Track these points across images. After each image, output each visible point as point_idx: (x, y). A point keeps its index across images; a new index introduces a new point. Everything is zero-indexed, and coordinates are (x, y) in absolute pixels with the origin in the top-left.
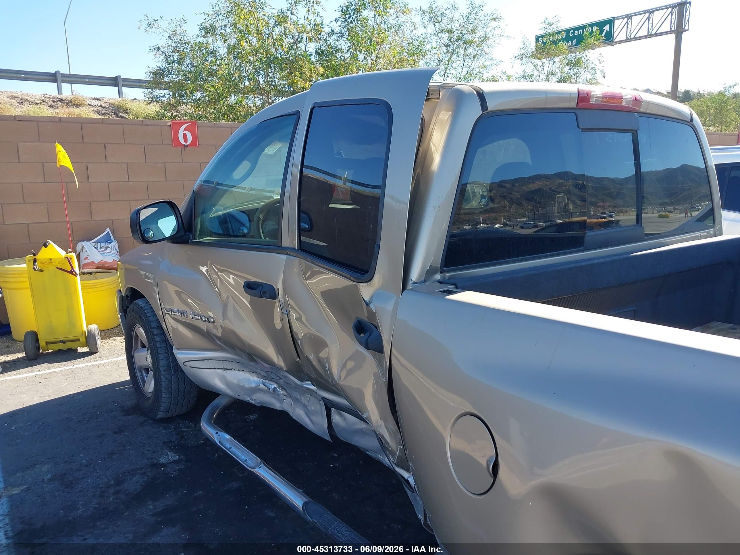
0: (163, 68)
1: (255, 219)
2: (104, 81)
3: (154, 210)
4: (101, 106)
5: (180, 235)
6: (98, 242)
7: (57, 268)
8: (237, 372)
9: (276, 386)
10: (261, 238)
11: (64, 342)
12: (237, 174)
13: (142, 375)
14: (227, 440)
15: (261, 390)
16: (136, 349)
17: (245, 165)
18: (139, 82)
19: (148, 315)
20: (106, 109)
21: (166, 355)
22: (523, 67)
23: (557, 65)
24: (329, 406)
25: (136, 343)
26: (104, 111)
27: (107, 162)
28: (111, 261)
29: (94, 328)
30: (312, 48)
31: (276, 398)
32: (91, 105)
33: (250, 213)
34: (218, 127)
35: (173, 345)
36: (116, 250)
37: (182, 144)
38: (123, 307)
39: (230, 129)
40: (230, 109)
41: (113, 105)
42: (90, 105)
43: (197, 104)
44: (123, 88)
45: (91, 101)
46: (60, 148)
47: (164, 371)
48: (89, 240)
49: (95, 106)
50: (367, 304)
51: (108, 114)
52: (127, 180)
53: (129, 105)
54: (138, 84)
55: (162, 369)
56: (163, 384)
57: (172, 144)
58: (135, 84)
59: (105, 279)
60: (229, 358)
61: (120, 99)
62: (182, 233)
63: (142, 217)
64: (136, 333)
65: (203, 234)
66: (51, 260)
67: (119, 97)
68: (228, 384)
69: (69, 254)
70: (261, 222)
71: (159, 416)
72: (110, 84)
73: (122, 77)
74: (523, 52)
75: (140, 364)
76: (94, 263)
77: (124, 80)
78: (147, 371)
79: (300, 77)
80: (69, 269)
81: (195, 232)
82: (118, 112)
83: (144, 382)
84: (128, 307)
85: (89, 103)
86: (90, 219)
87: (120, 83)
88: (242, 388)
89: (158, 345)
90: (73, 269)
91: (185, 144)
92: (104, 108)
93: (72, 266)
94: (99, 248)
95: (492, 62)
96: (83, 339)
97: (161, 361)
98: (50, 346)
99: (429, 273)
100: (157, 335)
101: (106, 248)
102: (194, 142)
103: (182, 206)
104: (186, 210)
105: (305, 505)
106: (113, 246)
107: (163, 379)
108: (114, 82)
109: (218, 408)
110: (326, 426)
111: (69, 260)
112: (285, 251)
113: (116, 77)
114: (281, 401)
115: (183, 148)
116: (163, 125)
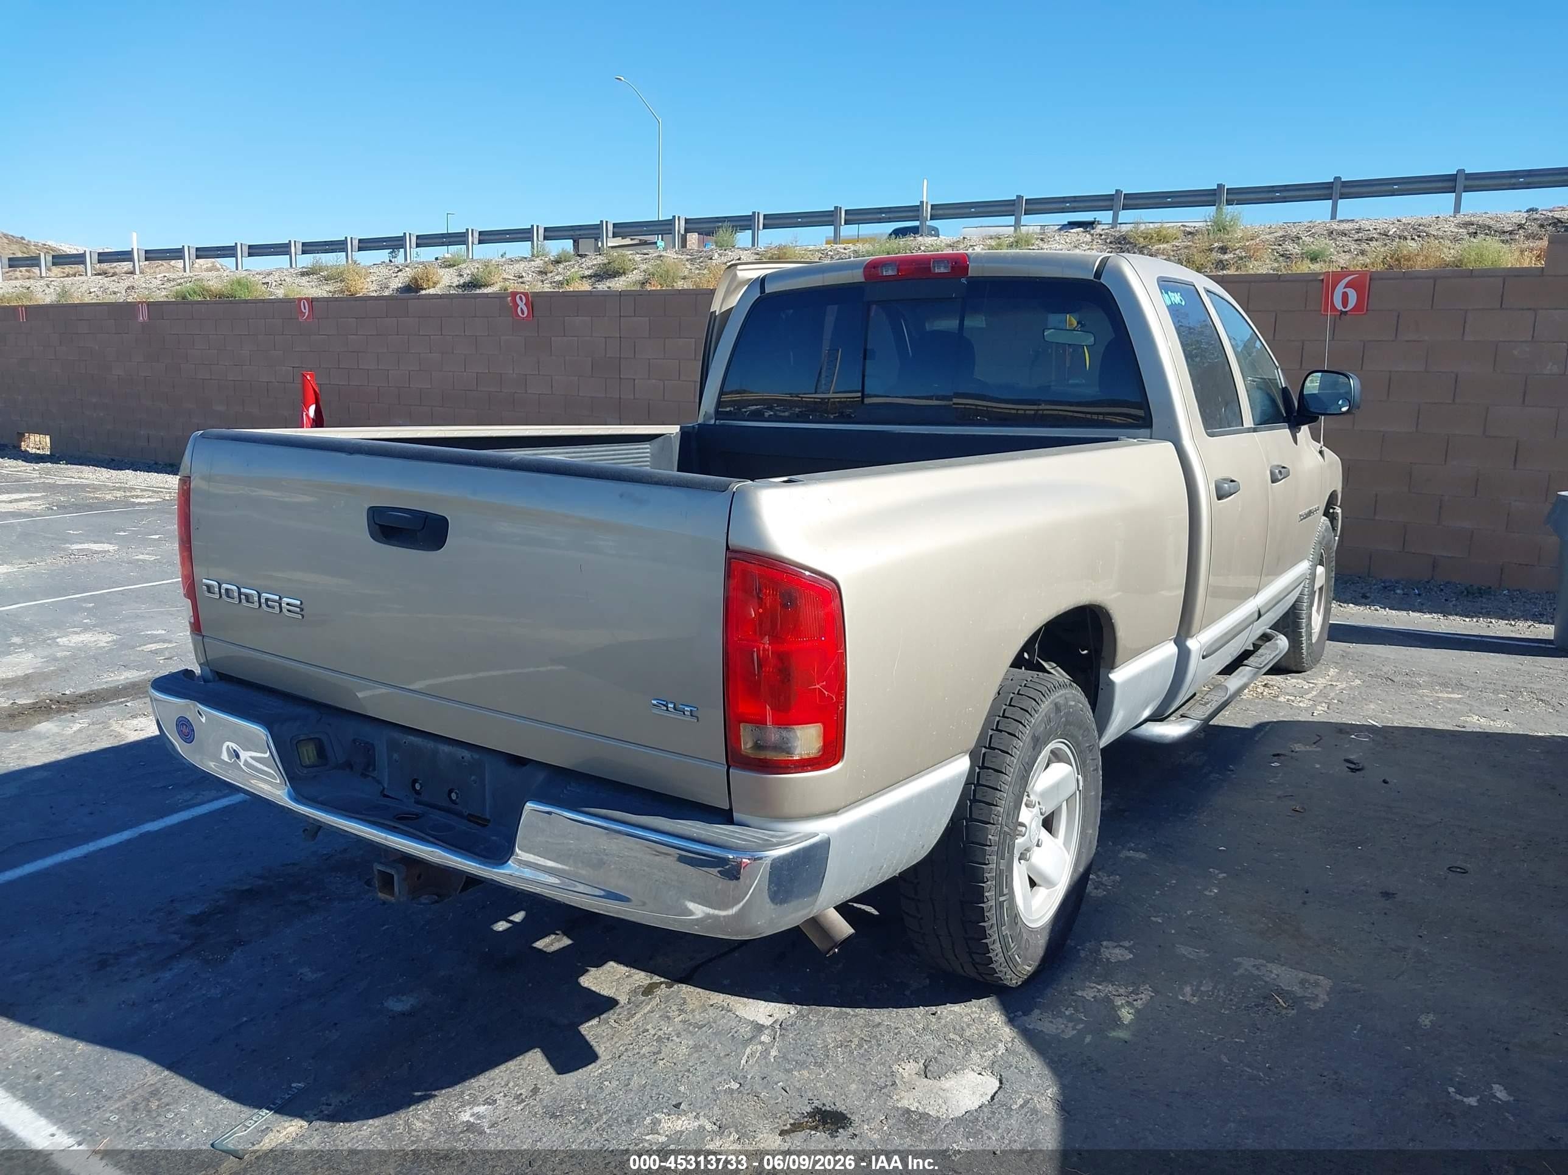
34: (1411, 279)
37: (1338, 310)
39: (1431, 281)
57: (1321, 311)
91: (1343, 310)
102: (1357, 308)
115: (1338, 317)
116: (1312, 281)
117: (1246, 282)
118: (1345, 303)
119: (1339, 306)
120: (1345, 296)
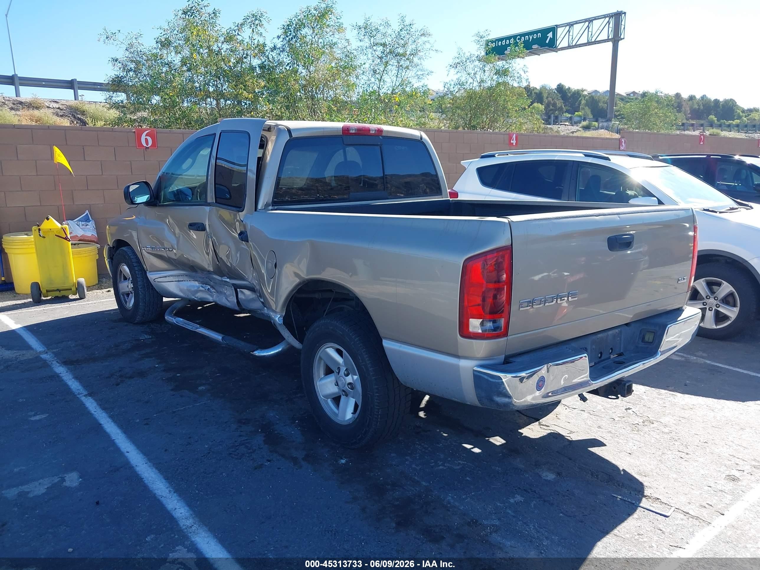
0: (121, 75)
1: (195, 192)
2: (59, 84)
3: (137, 186)
4: (59, 108)
5: (152, 201)
6: (79, 220)
7: (56, 235)
8: (186, 282)
9: (209, 287)
10: (198, 199)
11: (59, 290)
12: (185, 166)
13: (124, 298)
14: (181, 321)
15: (201, 291)
16: (120, 281)
17: (189, 161)
18: (94, 85)
19: (130, 255)
20: (64, 111)
21: (142, 278)
22: (459, 74)
23: (487, 74)
24: (236, 287)
25: (120, 277)
26: (63, 113)
27: (85, 160)
28: (90, 235)
29: (82, 280)
30: (256, 62)
31: (210, 295)
32: (50, 108)
33: (192, 189)
34: (173, 133)
35: (147, 270)
36: (94, 227)
37: (144, 147)
38: (110, 255)
40: (184, 115)
41: (70, 108)
42: (48, 107)
43: (154, 109)
44: (79, 90)
45: (50, 103)
46: (57, 150)
47: (141, 288)
48: (72, 220)
49: (54, 108)
50: (242, 222)
51: (66, 116)
52: (101, 174)
53: (86, 107)
54: (93, 87)
55: (140, 287)
56: (141, 297)
57: (136, 147)
58: (90, 86)
59: (87, 248)
60: (181, 274)
61: (76, 101)
62: (153, 200)
63: (131, 190)
64: (120, 270)
65: (165, 200)
66: (50, 230)
67: (75, 100)
68: (181, 290)
69: (64, 226)
70: (198, 194)
71: (137, 319)
72: (66, 86)
73: (77, 80)
74: (458, 61)
75: (123, 291)
76: (77, 236)
77: (80, 83)
78: (128, 295)
79: (244, 90)
80: (65, 236)
81: (161, 200)
82: (75, 114)
83: (126, 302)
84: (113, 255)
85: (48, 105)
86: (72, 204)
87: (76, 86)
88: (189, 290)
89: (137, 272)
90: (67, 236)
91: (147, 146)
92: (62, 110)
93: (66, 234)
94: (81, 225)
95: (423, 72)
96: (74, 289)
97: (139, 282)
98: (49, 293)
99: (267, 205)
100: (136, 266)
101: (86, 226)
102: (154, 145)
103: (153, 185)
104: (155, 187)
105: (223, 338)
106: (91, 225)
107: (140, 293)
108: (70, 85)
109: (175, 309)
110: (236, 301)
111: (64, 230)
112: (209, 205)
113: (72, 80)
114: (212, 296)
115: (145, 150)
116: (129, 132)
117: (95, 131)
118: (147, 143)
119: (145, 145)
120: (146, 140)
